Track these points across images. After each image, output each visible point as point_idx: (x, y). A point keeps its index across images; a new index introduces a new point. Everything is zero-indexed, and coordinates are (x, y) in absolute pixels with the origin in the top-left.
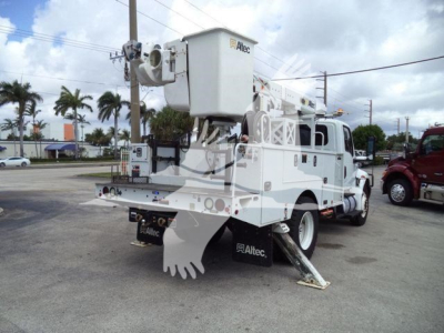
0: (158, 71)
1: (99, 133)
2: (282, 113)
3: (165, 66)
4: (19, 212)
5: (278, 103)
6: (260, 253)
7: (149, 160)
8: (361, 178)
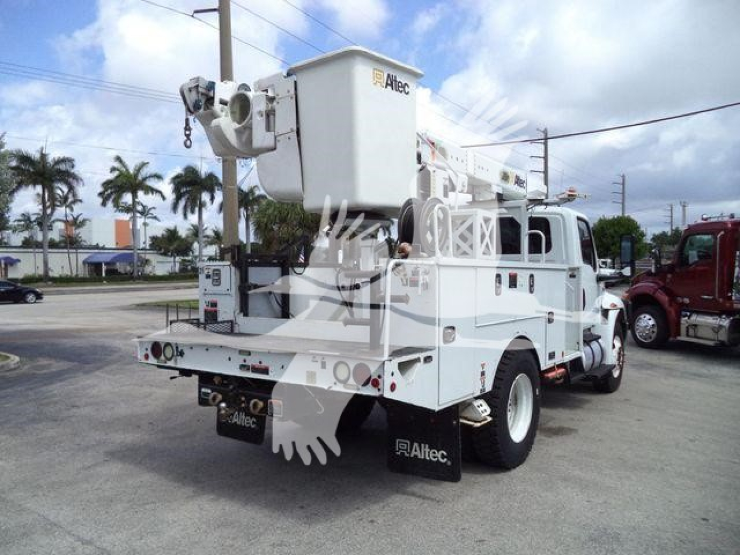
0: (245, 132)
1: (172, 235)
2: (469, 198)
3: (258, 122)
4: (44, 362)
5: (461, 181)
6: (438, 456)
7: (234, 291)
8: (610, 308)
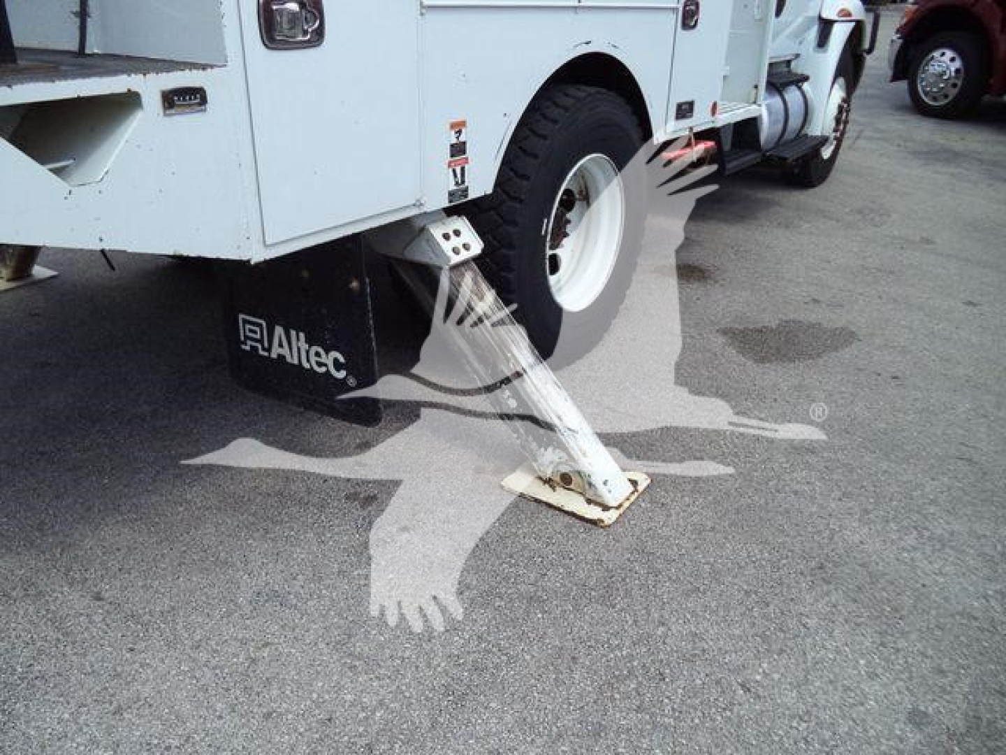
8: (836, 18)
